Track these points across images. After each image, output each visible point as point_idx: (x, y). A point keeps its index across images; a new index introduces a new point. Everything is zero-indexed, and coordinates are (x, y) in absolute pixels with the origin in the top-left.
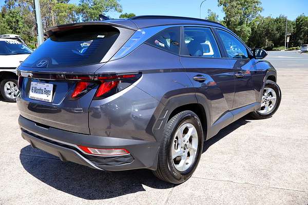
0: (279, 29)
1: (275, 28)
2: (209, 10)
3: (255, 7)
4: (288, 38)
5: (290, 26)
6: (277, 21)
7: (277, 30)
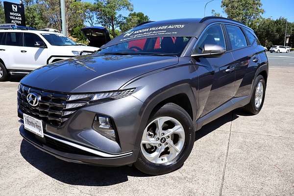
0: (278, 31)
1: (275, 29)
2: (213, 11)
3: (257, 9)
4: (288, 39)
5: (290, 28)
6: (277, 22)
7: (277, 31)
